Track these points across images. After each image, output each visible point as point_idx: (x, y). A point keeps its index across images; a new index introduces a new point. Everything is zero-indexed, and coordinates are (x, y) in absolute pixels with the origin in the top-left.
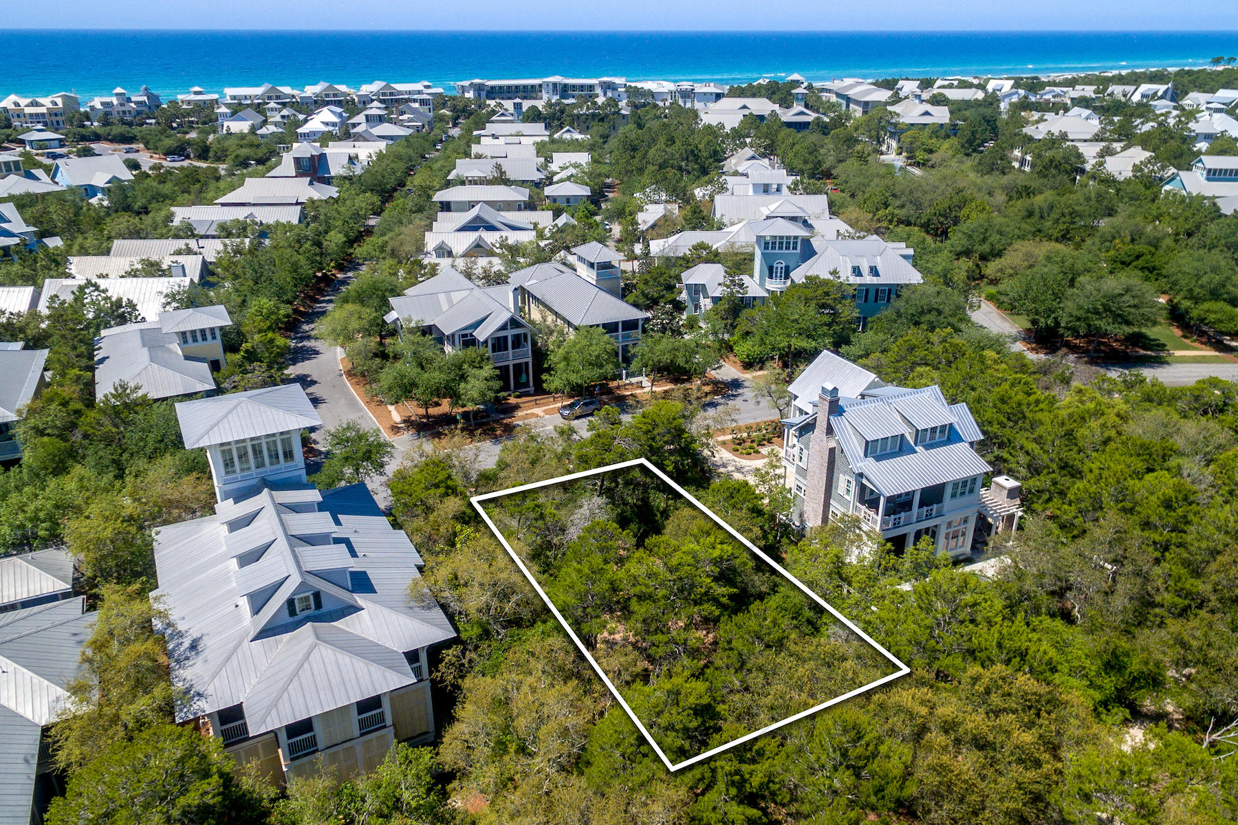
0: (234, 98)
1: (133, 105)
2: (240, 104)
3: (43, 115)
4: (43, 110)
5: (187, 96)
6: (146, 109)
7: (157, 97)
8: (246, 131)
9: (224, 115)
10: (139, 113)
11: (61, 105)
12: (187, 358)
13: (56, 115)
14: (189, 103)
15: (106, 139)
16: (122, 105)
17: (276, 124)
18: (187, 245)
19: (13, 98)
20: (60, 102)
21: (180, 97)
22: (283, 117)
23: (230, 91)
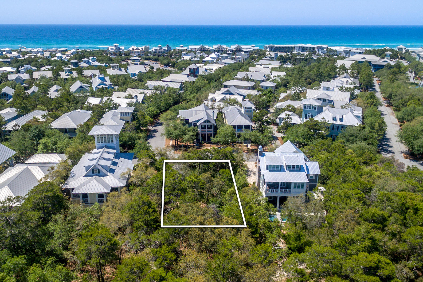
0: (191, 49)
1: (163, 50)
2: (192, 51)
3: (139, 52)
4: (139, 51)
5: (178, 48)
6: (166, 51)
7: (170, 48)
8: (188, 59)
9: (184, 54)
10: (164, 52)
11: (144, 49)
12: (121, 119)
13: (142, 52)
14: (178, 50)
15: (152, 60)
16: (160, 50)
17: (198, 58)
18: (143, 91)
19: (133, 47)
20: (144, 48)
21: (177, 48)
22: (201, 55)
23: (190, 47)
